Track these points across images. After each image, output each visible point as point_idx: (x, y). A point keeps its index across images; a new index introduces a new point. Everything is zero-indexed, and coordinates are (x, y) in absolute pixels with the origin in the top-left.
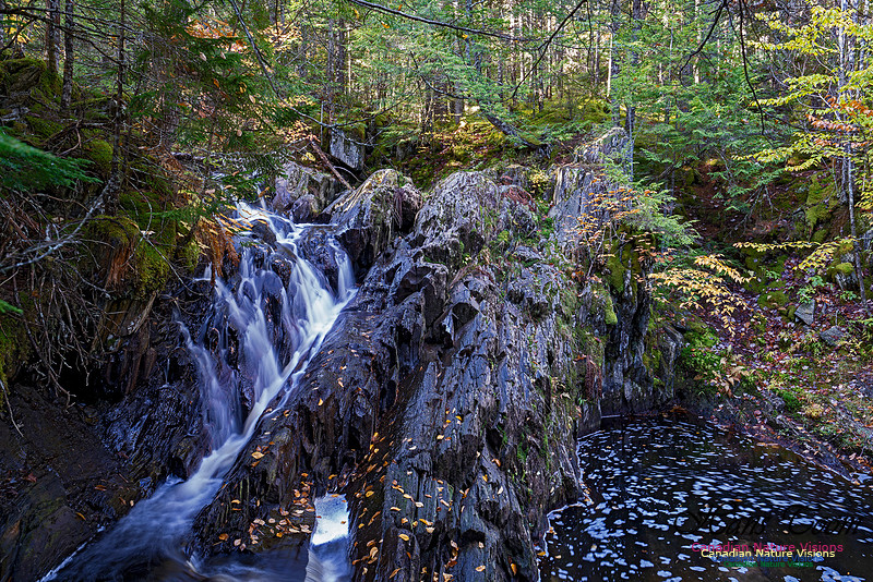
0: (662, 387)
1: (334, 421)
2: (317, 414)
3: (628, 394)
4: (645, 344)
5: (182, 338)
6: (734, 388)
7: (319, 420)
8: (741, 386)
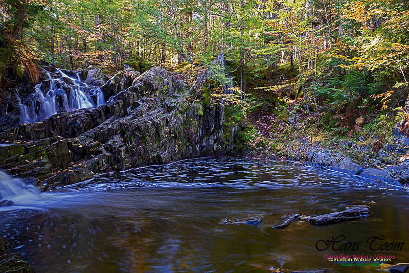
0: (229, 145)
1: (65, 125)
2: (56, 120)
3: (215, 148)
4: (224, 130)
5: (18, 101)
6: (257, 145)
7: (57, 123)
8: (260, 144)
